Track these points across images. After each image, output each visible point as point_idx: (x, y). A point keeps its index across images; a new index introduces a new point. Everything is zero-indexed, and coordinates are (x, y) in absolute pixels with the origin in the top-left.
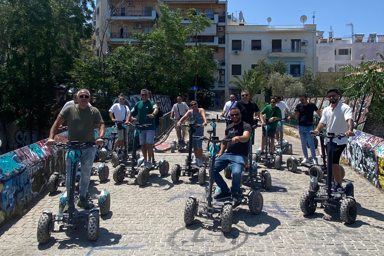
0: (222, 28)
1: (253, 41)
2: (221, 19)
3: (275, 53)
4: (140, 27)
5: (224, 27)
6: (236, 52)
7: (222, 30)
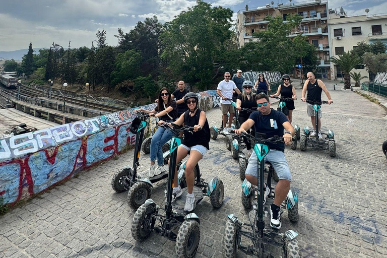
0: (324, 21)
1: (352, 28)
2: (323, 16)
3: (375, 36)
4: (264, 27)
5: (326, 21)
6: (338, 38)
7: (324, 23)
